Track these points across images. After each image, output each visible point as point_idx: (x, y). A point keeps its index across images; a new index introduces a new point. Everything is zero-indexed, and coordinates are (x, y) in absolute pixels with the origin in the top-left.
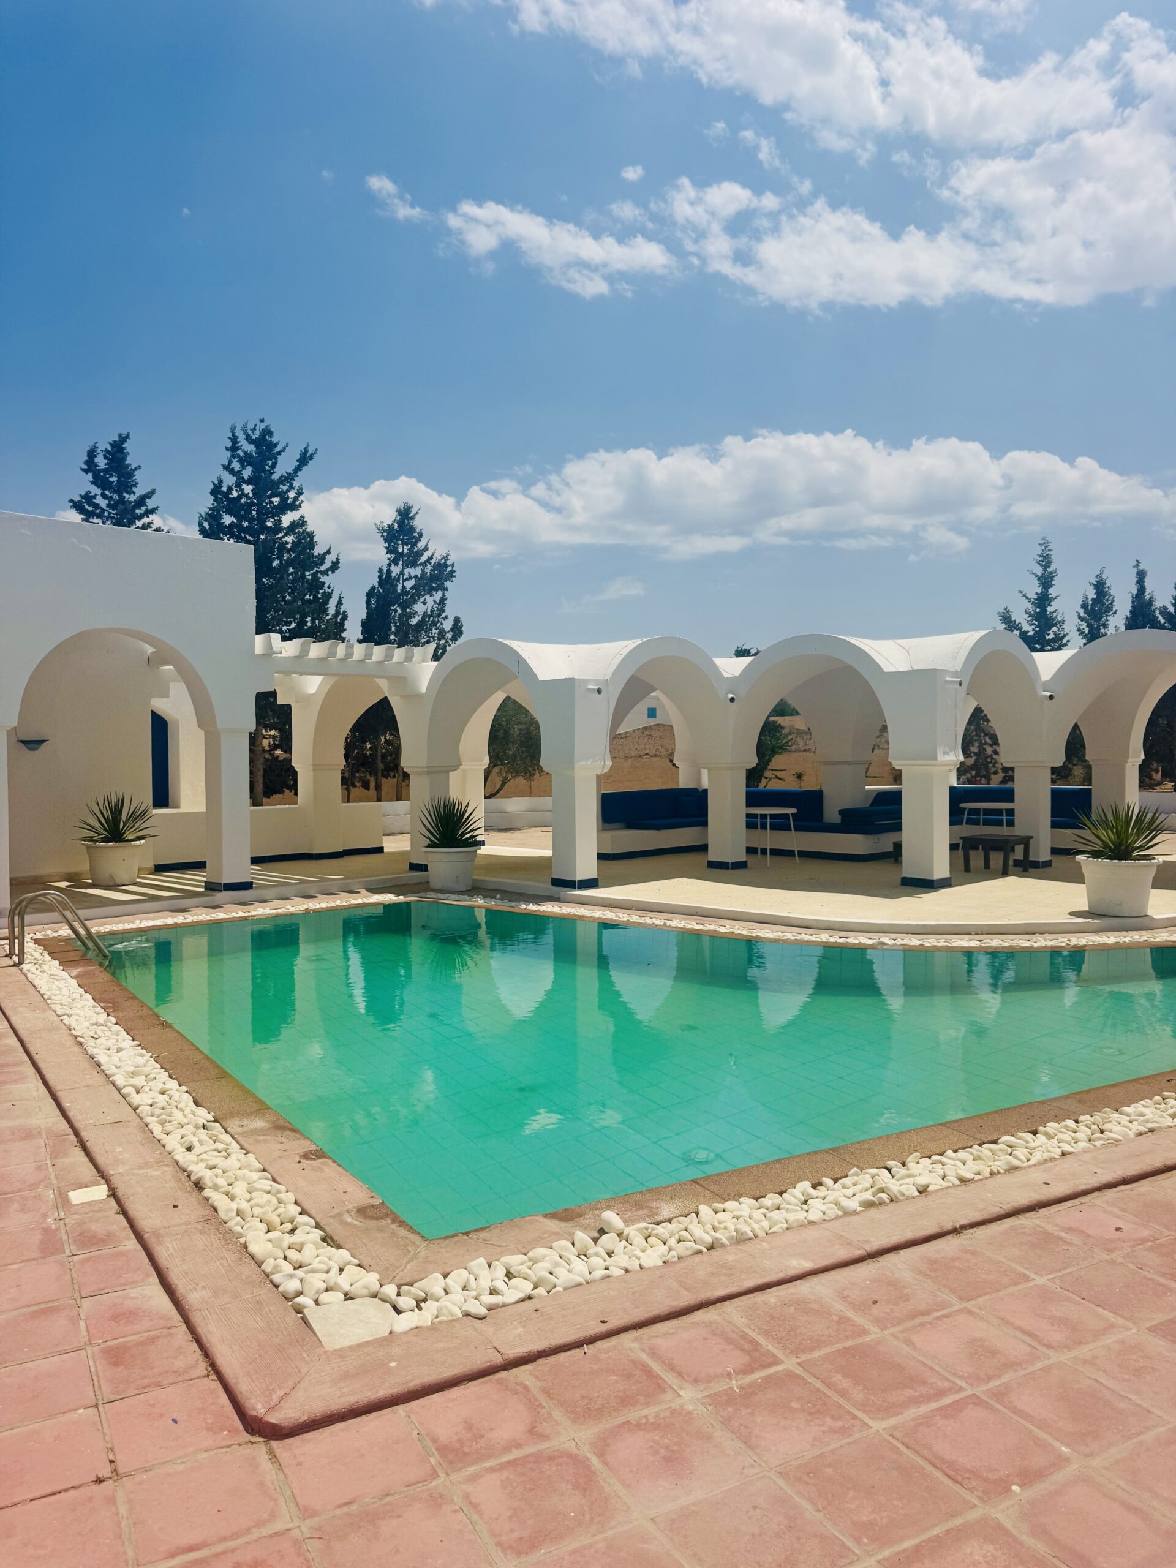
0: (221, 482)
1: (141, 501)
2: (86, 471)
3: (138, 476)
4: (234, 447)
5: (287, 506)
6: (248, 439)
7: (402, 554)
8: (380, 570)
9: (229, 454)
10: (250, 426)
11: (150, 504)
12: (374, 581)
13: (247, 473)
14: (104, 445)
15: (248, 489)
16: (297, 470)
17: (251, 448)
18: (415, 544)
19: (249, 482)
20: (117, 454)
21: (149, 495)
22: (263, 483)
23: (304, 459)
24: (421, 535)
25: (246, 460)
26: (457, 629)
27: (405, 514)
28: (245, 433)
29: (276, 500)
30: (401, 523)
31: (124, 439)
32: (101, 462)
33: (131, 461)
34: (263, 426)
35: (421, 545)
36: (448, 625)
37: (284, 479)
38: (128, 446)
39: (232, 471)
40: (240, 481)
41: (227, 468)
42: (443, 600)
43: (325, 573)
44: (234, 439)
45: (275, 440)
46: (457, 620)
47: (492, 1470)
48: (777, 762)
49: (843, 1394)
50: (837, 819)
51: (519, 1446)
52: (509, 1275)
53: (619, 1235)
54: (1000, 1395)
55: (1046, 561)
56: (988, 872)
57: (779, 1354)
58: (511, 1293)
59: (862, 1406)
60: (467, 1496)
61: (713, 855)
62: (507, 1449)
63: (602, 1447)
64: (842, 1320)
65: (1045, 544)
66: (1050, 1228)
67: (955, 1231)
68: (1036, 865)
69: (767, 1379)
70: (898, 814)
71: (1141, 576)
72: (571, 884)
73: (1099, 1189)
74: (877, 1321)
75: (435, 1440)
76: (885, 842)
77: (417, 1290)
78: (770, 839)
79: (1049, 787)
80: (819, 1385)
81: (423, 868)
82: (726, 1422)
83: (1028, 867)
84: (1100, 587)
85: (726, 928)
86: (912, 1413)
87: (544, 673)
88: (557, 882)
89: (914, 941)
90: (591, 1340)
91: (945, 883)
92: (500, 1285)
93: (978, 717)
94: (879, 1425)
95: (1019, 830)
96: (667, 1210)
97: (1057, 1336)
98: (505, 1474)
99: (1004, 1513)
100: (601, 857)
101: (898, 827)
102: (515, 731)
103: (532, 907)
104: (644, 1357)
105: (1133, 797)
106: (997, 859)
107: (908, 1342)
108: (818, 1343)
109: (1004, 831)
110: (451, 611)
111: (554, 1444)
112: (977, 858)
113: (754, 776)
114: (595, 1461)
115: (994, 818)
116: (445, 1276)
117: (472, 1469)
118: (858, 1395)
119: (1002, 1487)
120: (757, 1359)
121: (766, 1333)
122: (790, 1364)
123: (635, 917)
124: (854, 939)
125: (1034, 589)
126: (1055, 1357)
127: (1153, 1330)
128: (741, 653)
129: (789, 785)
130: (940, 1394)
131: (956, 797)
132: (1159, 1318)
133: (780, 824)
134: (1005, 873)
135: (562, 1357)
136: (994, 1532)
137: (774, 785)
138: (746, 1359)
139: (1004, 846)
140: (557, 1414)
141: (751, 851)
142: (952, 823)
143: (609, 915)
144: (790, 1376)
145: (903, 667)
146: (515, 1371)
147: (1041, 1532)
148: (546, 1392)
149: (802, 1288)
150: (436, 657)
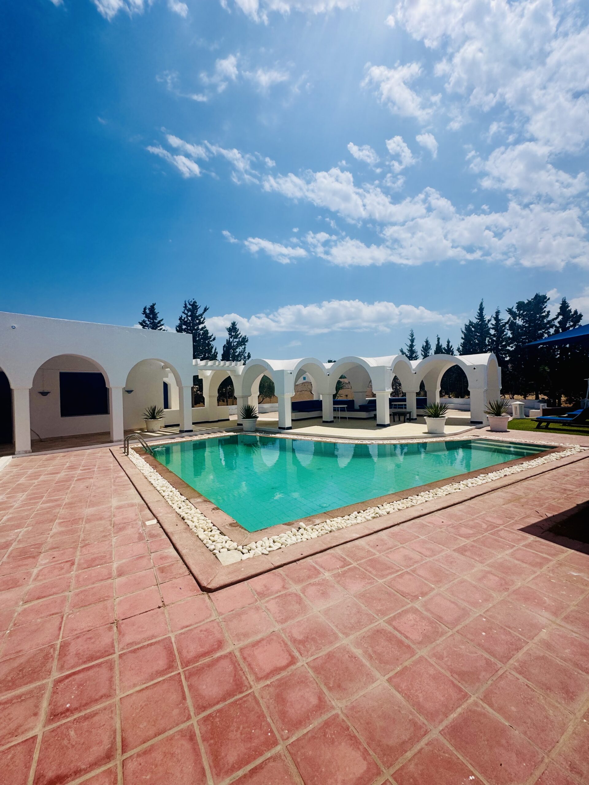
0: (182, 316)
1: (159, 322)
2: (143, 314)
3: (158, 315)
4: (186, 307)
5: (200, 323)
6: (190, 304)
7: (233, 335)
8: (227, 340)
9: (184, 308)
10: (190, 301)
11: (162, 323)
12: (225, 343)
13: (189, 314)
14: (148, 307)
15: (190, 318)
16: (204, 313)
17: (190, 307)
18: (237, 332)
19: (190, 316)
20: (152, 308)
21: (162, 320)
22: (194, 316)
23: (206, 310)
24: (238, 330)
25: (189, 310)
26: (249, 356)
27: (234, 324)
28: (189, 302)
29: (197, 321)
30: (232, 327)
31: (154, 305)
32: (148, 311)
33: (156, 311)
34: (194, 301)
35: (238, 333)
36: (246, 355)
37: (200, 315)
38: (155, 307)
39: (185, 313)
40: (187, 316)
41: (184, 313)
42: (245, 348)
43: (211, 341)
44: (186, 304)
45: (197, 304)
46: (249, 353)
47: (273, 599)
48: (341, 392)
49: (370, 572)
50: (358, 408)
51: (280, 592)
52: (274, 542)
53: (304, 529)
54: (414, 571)
55: (412, 335)
56: (400, 422)
57: (352, 562)
58: (275, 547)
59: (376, 575)
60: (266, 607)
61: (324, 419)
62: (277, 593)
63: (304, 591)
64: (368, 551)
65: (412, 331)
66: (424, 522)
67: (398, 524)
68: (413, 419)
69: (349, 569)
70: (375, 406)
71: (439, 339)
72: (284, 429)
74: (378, 551)
75: (256, 591)
76: (372, 414)
77: (248, 547)
78: (340, 414)
79: (415, 398)
80: (363, 570)
81: (241, 425)
82: (338, 582)
83: (411, 420)
84: (427, 342)
85: (329, 440)
86: (389, 577)
87: (275, 369)
88: (280, 428)
89: (381, 442)
90: (298, 560)
91: (388, 425)
92: (272, 545)
93: (395, 379)
94: (381, 581)
95: (408, 410)
96: (318, 521)
97: (428, 553)
98: (277, 600)
99: (417, 605)
100: (292, 420)
101: (376, 410)
102: (266, 384)
103: (273, 435)
104: (314, 564)
105: (438, 400)
106: (402, 418)
107: (387, 557)
108: (362, 558)
109: (404, 410)
110: (247, 351)
111: (290, 590)
112: (397, 418)
113: (334, 396)
114: (302, 595)
115: (401, 407)
116: (256, 543)
117: (267, 599)
118: (374, 572)
119: (416, 597)
120: (345, 563)
121: (348, 556)
122: (355, 564)
123: (303, 438)
124: (365, 442)
125: (409, 343)
126: (428, 559)
127: (454, 550)
128: (330, 361)
129: (343, 398)
130: (398, 571)
131: (391, 401)
132: (456, 547)
133: (343, 410)
134: (404, 422)
135: (291, 565)
136: (415, 611)
137: (340, 399)
138: (342, 563)
139: (404, 414)
140: (290, 582)
141: (335, 418)
142: (390, 408)
143: (295, 437)
144: (355, 568)
145: (375, 366)
146: (277, 570)
147: (428, 610)
148: (287, 576)
149: (356, 542)
150: (244, 364)
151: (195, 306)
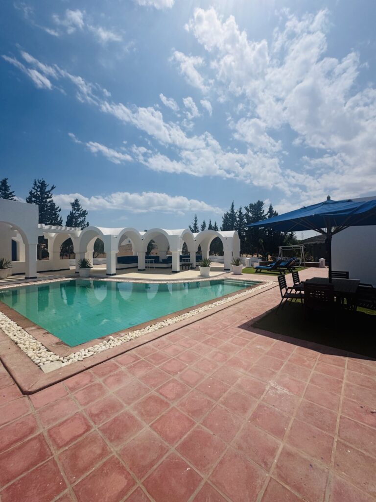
0: (32, 191)
1: (11, 193)
3: (10, 188)
4: (35, 184)
5: (48, 197)
6: (39, 182)
7: (76, 209)
8: (71, 212)
10: (39, 180)
11: (13, 194)
12: (69, 214)
13: (39, 190)
15: (39, 193)
16: (51, 190)
17: (40, 185)
19: (39, 192)
20: (4, 183)
21: (13, 192)
22: (43, 192)
23: (53, 188)
24: (80, 205)
25: (38, 187)
26: (88, 224)
27: (76, 201)
29: (46, 196)
31: (6, 179)
33: (8, 184)
34: (43, 180)
35: (80, 207)
36: (86, 223)
37: (47, 192)
38: (7, 181)
39: (35, 189)
40: (37, 191)
41: (33, 188)
42: (85, 218)
43: (58, 212)
44: (35, 182)
45: (46, 183)
46: (88, 223)
47: (80, 390)
48: (153, 251)
49: (151, 362)
50: (162, 261)
51: (87, 384)
52: (89, 351)
53: (113, 340)
54: (178, 358)
55: (196, 218)
56: (186, 270)
57: (141, 357)
58: (88, 355)
59: (154, 364)
60: (75, 397)
61: (139, 268)
62: (85, 385)
63: (105, 381)
64: (153, 349)
65: (196, 215)
66: (189, 328)
67: (174, 331)
68: (193, 268)
69: (138, 362)
70: (171, 260)
71: (210, 222)
72: (110, 275)
73: (197, 321)
74: (159, 348)
75: (69, 387)
76: (169, 265)
77: (68, 358)
78: (149, 265)
79: (195, 255)
80: (148, 361)
81: (78, 273)
82: (130, 372)
83: (192, 269)
84: (204, 222)
85: (140, 282)
86: (163, 363)
87: (105, 234)
88: (107, 274)
89: (173, 282)
90: (105, 361)
91: (179, 272)
92: (86, 354)
93: (185, 243)
94: (157, 367)
95: (191, 262)
96: (123, 334)
97: (188, 346)
98: (84, 391)
99: (176, 377)
100: (117, 269)
101: (171, 262)
102: (100, 245)
103: (102, 280)
104: (115, 363)
105: (208, 257)
106: (187, 267)
107: (164, 351)
108: (148, 354)
109: (188, 263)
110: (87, 221)
111: (95, 382)
112: (184, 267)
113: (148, 253)
114: (103, 384)
115: (187, 260)
116: (75, 354)
117: (77, 391)
118: (154, 362)
119: (176, 373)
120: (137, 358)
121: (139, 354)
122: (143, 359)
123: (123, 281)
124: (163, 282)
125: (194, 222)
126: (187, 349)
127: (203, 342)
128: (145, 231)
129: (155, 255)
130: (168, 359)
131: (181, 257)
132: (204, 340)
133: (151, 262)
134: (188, 270)
135: (98, 365)
136: (174, 381)
137: (152, 255)
138: (134, 359)
139: (188, 265)
140: (96, 377)
141: (146, 267)
142: (180, 261)
143: (118, 280)
144: (142, 361)
145: (172, 235)
146: (88, 370)
147: (182, 379)
148: (94, 373)
149: (146, 345)
150: (82, 229)
151: (43, 185)
